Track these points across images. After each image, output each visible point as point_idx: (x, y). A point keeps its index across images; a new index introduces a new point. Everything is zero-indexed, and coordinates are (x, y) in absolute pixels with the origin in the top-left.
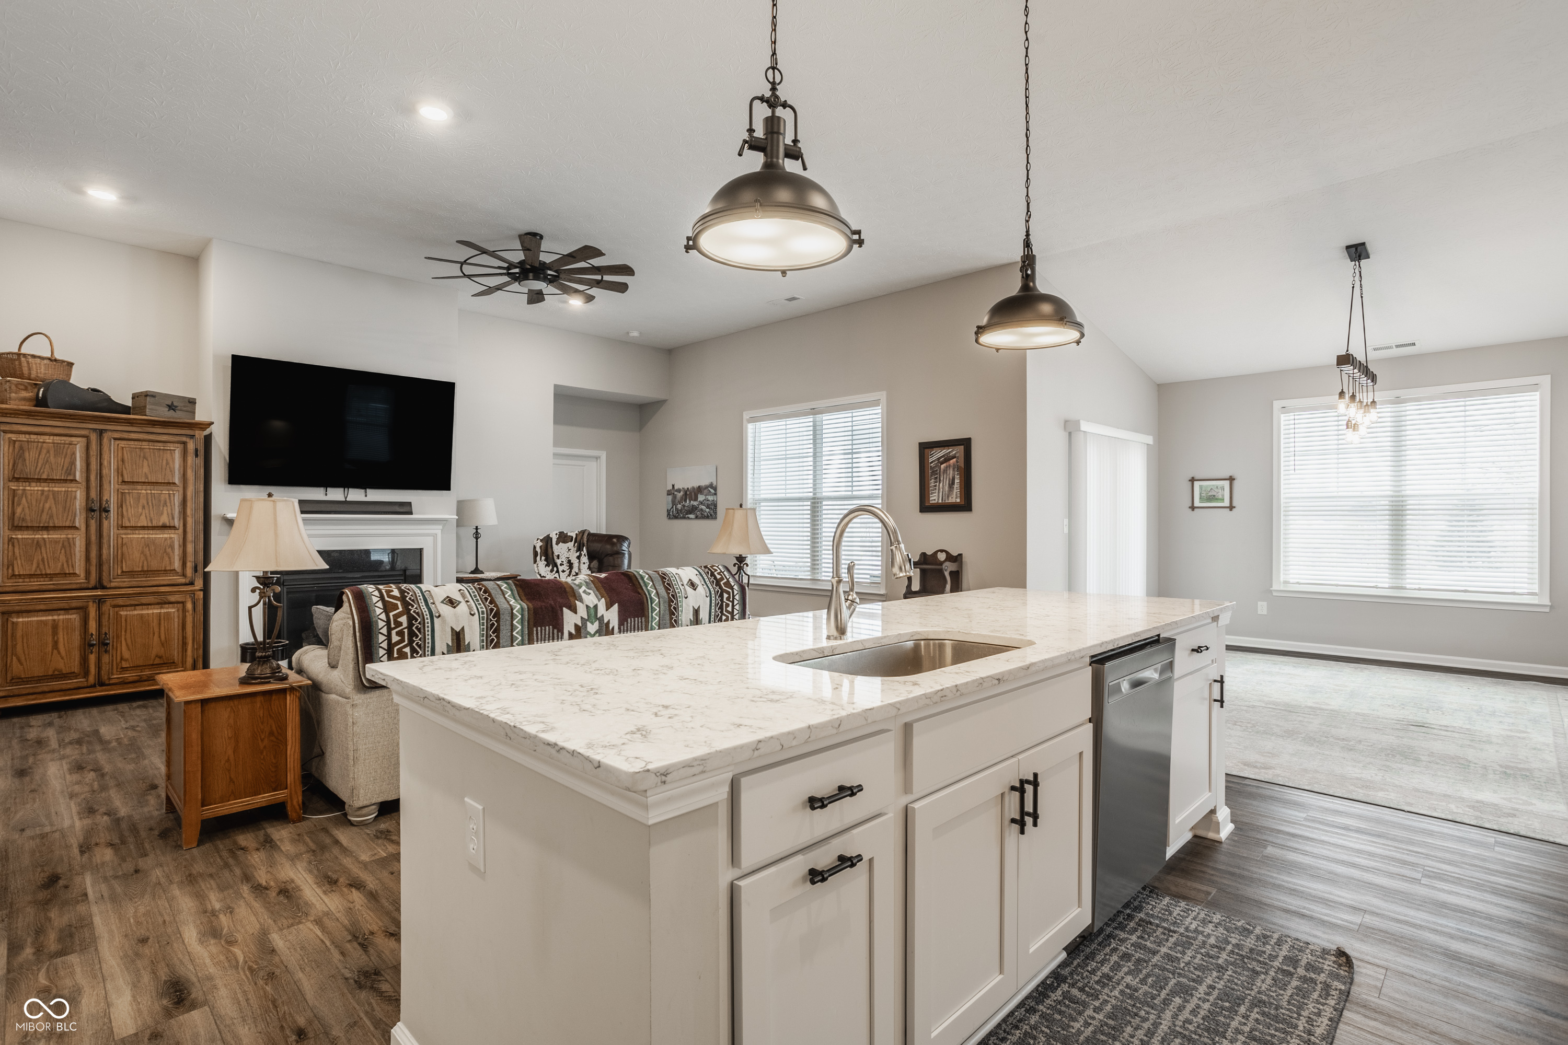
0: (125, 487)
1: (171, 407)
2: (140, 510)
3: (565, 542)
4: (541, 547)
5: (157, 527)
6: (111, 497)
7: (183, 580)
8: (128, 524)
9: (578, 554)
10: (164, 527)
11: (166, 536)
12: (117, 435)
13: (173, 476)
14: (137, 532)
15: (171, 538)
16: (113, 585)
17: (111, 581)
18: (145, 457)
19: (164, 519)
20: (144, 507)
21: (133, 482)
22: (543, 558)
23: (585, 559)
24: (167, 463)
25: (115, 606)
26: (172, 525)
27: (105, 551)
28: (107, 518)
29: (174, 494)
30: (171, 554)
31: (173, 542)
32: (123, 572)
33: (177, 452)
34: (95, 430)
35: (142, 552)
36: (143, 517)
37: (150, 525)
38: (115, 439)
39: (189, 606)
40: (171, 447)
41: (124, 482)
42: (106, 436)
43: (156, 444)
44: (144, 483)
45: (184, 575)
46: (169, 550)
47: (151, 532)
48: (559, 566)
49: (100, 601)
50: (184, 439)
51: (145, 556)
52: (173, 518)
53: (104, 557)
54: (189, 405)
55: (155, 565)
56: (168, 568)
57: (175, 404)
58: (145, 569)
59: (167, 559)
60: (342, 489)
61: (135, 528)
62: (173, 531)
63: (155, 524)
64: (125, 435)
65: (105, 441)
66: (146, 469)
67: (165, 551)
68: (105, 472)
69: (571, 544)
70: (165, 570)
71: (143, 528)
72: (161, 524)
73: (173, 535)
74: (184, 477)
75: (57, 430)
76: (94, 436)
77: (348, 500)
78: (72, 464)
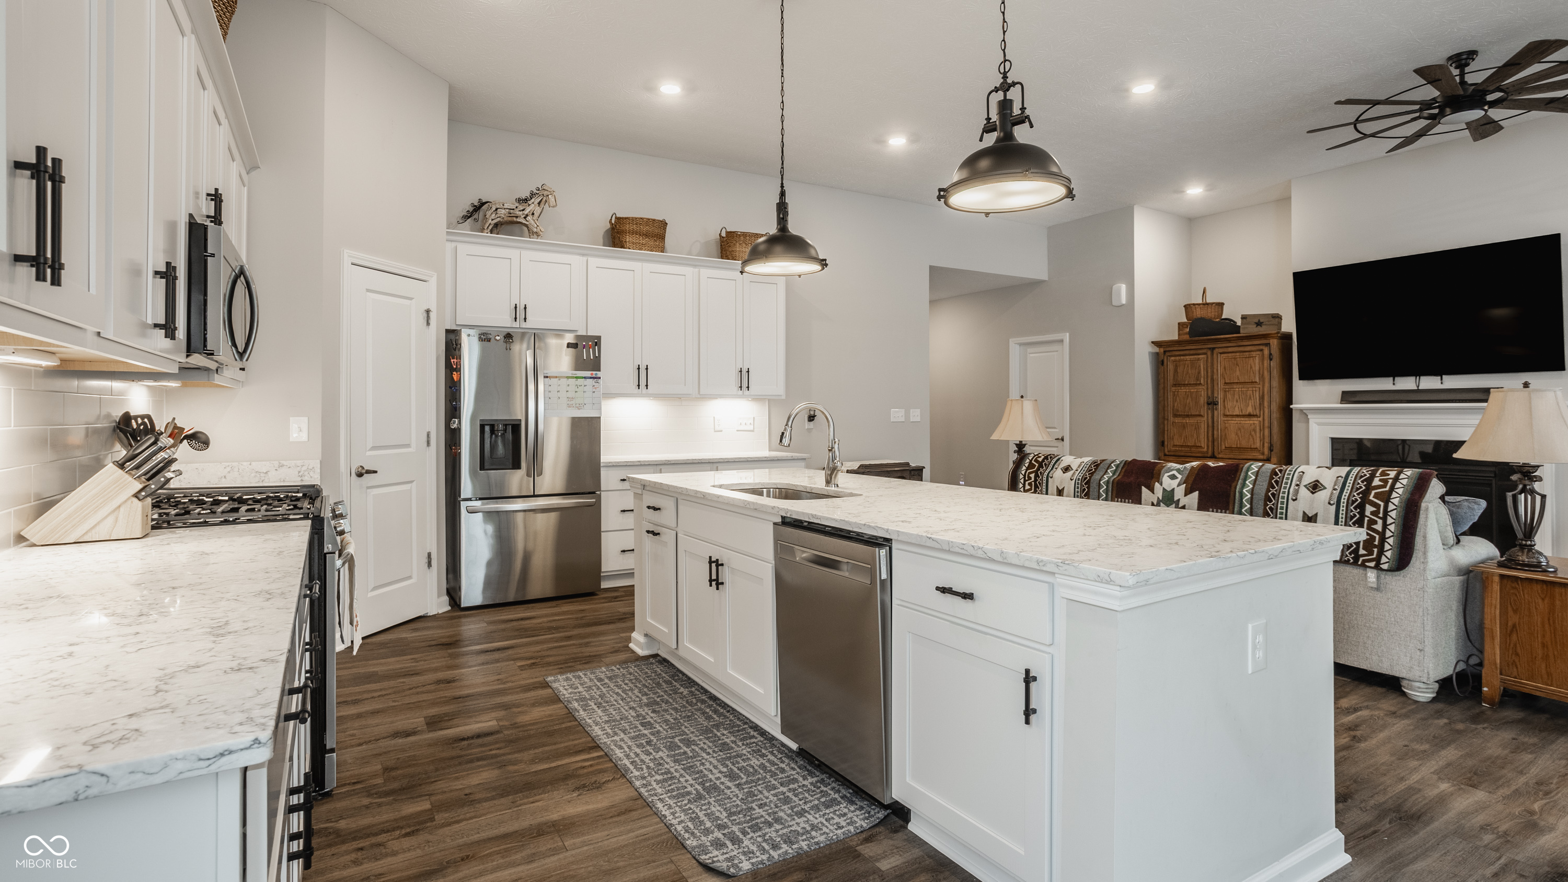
0: (1227, 387)
1: (1259, 324)
2: (1235, 403)
5: (1246, 415)
6: (1220, 397)
7: (1261, 457)
8: (1228, 414)
10: (1250, 416)
11: (1251, 422)
12: (1221, 350)
13: (1255, 377)
14: (1234, 419)
15: (1254, 424)
16: (1220, 456)
17: (1219, 453)
18: (1237, 364)
19: (1250, 410)
20: (1237, 401)
21: (1231, 383)
24: (1251, 367)
26: (1255, 414)
27: (1215, 432)
28: (1216, 409)
29: (1256, 391)
30: (1255, 436)
31: (1256, 427)
32: (1226, 447)
33: (1257, 358)
34: (1210, 348)
35: (1237, 434)
36: (1237, 408)
37: (1241, 414)
38: (1221, 353)
40: (1254, 354)
41: (1225, 383)
42: (1216, 351)
43: (1244, 354)
44: (1237, 383)
45: (1263, 454)
46: (1253, 433)
47: (1243, 419)
50: (1261, 347)
51: (1238, 436)
52: (1255, 409)
53: (1215, 436)
54: (1272, 319)
55: (1244, 444)
56: (1252, 447)
57: (1261, 321)
58: (1239, 446)
59: (1251, 439)
60: (1413, 378)
61: (1232, 416)
62: (1256, 419)
63: (1244, 413)
64: (1225, 350)
65: (1215, 355)
66: (1238, 373)
67: (1251, 434)
68: (1215, 377)
70: (1251, 448)
71: (1237, 416)
72: (1247, 413)
73: (1255, 421)
74: (1262, 377)
75: (1192, 352)
76: (1209, 353)
77: (1420, 388)
78: (1199, 373)
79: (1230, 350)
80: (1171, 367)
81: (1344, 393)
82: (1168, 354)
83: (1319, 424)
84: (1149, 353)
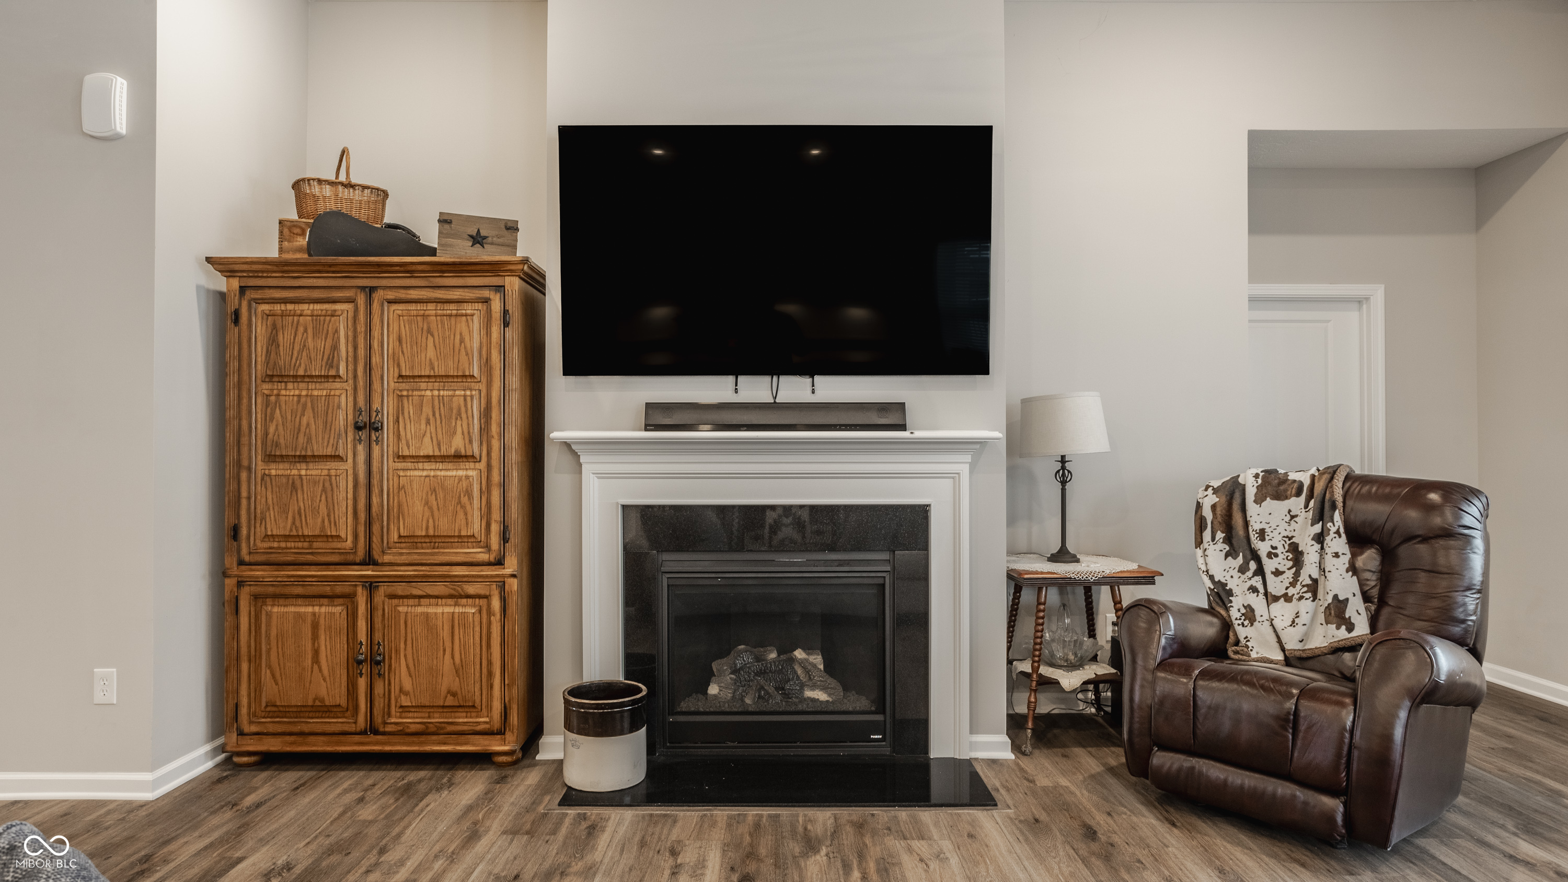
0: (403, 386)
1: (478, 240)
2: (423, 426)
3: (1279, 496)
4: (1214, 507)
5: (448, 457)
6: (387, 408)
7: (484, 557)
8: (406, 453)
9: (1318, 528)
10: (458, 457)
11: (460, 473)
12: (391, 295)
13: (470, 363)
14: (420, 465)
15: (467, 477)
16: (387, 558)
17: (383, 552)
18: (429, 331)
19: (458, 443)
20: (428, 422)
21: (414, 377)
22: (1220, 535)
23: (1338, 544)
24: (462, 341)
25: (392, 596)
26: (469, 453)
27: (375, 500)
28: (377, 442)
29: (472, 396)
30: (468, 507)
31: (471, 485)
32: (400, 537)
33: (476, 318)
34: (363, 288)
35: (427, 503)
36: (427, 439)
37: (437, 453)
38: (390, 302)
39: (496, 604)
40: (468, 309)
41: (400, 376)
42: (378, 296)
43: (446, 306)
44: (429, 377)
45: (488, 547)
46: (465, 500)
47: (440, 466)
48: (1265, 560)
49: (371, 586)
50: (486, 293)
51: (431, 508)
52: (471, 442)
53: (375, 509)
54: (506, 232)
55: (444, 527)
56: (463, 533)
57: (483, 233)
58: (431, 533)
59: (461, 515)
60: (767, 379)
61: (416, 458)
62: (472, 465)
63: (444, 452)
64: (402, 294)
65: (376, 305)
66: (431, 353)
67: (460, 502)
68: (375, 359)
69: (1296, 504)
70: (460, 537)
71: (428, 458)
72: (452, 451)
73: (471, 472)
74: (487, 365)
75: (316, 294)
76: (361, 299)
77: (777, 401)
78: (335, 347)
79: (414, 294)
80: (260, 330)
81: (649, 406)
82: (251, 294)
83: (601, 476)
84: (199, 288)
